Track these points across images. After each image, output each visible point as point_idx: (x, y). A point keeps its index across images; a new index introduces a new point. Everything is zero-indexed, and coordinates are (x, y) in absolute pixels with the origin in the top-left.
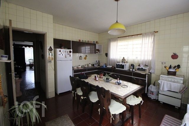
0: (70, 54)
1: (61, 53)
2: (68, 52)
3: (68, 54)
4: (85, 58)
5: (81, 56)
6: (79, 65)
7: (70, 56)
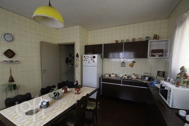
0: (94, 59)
1: (85, 59)
2: (91, 58)
3: (91, 60)
4: (132, 65)
5: (123, 62)
6: (113, 74)
7: (94, 62)
